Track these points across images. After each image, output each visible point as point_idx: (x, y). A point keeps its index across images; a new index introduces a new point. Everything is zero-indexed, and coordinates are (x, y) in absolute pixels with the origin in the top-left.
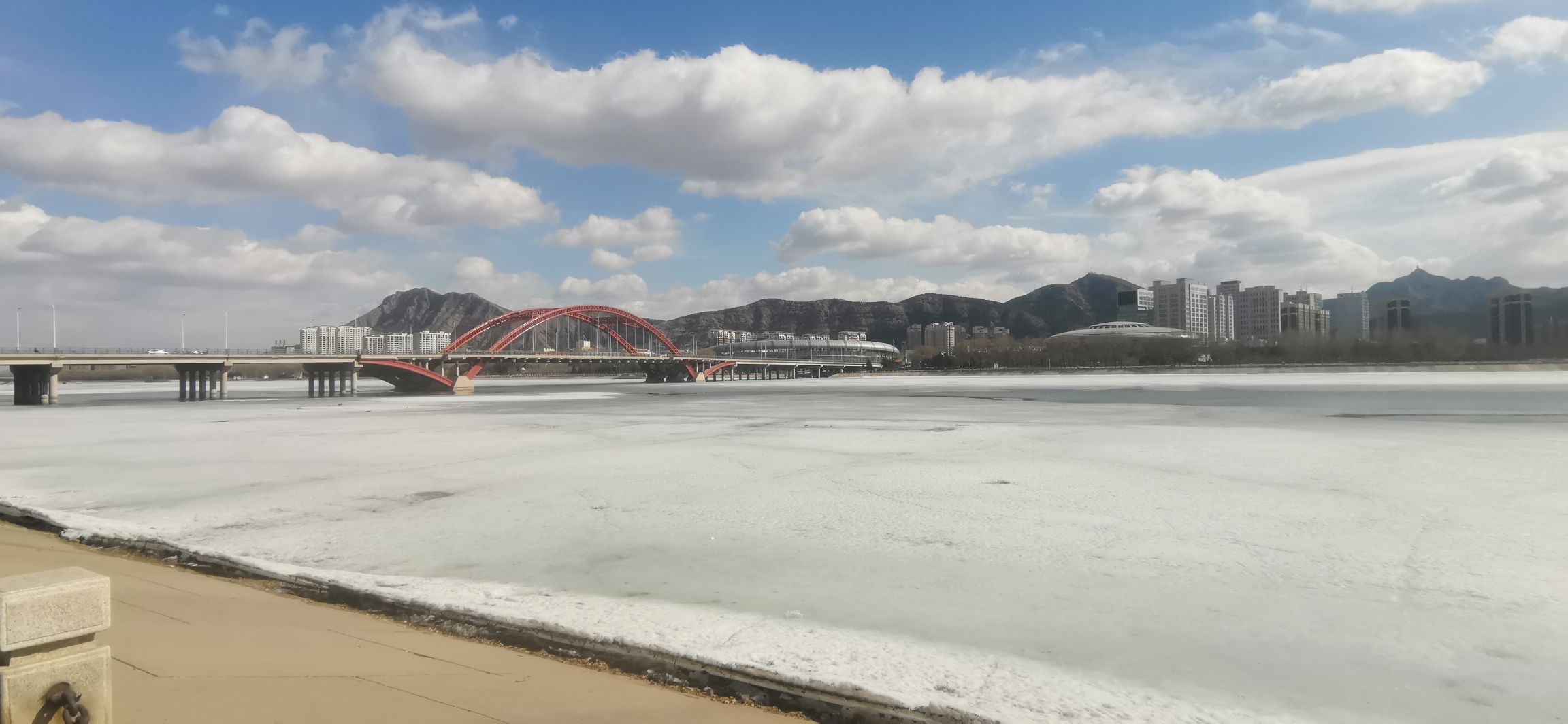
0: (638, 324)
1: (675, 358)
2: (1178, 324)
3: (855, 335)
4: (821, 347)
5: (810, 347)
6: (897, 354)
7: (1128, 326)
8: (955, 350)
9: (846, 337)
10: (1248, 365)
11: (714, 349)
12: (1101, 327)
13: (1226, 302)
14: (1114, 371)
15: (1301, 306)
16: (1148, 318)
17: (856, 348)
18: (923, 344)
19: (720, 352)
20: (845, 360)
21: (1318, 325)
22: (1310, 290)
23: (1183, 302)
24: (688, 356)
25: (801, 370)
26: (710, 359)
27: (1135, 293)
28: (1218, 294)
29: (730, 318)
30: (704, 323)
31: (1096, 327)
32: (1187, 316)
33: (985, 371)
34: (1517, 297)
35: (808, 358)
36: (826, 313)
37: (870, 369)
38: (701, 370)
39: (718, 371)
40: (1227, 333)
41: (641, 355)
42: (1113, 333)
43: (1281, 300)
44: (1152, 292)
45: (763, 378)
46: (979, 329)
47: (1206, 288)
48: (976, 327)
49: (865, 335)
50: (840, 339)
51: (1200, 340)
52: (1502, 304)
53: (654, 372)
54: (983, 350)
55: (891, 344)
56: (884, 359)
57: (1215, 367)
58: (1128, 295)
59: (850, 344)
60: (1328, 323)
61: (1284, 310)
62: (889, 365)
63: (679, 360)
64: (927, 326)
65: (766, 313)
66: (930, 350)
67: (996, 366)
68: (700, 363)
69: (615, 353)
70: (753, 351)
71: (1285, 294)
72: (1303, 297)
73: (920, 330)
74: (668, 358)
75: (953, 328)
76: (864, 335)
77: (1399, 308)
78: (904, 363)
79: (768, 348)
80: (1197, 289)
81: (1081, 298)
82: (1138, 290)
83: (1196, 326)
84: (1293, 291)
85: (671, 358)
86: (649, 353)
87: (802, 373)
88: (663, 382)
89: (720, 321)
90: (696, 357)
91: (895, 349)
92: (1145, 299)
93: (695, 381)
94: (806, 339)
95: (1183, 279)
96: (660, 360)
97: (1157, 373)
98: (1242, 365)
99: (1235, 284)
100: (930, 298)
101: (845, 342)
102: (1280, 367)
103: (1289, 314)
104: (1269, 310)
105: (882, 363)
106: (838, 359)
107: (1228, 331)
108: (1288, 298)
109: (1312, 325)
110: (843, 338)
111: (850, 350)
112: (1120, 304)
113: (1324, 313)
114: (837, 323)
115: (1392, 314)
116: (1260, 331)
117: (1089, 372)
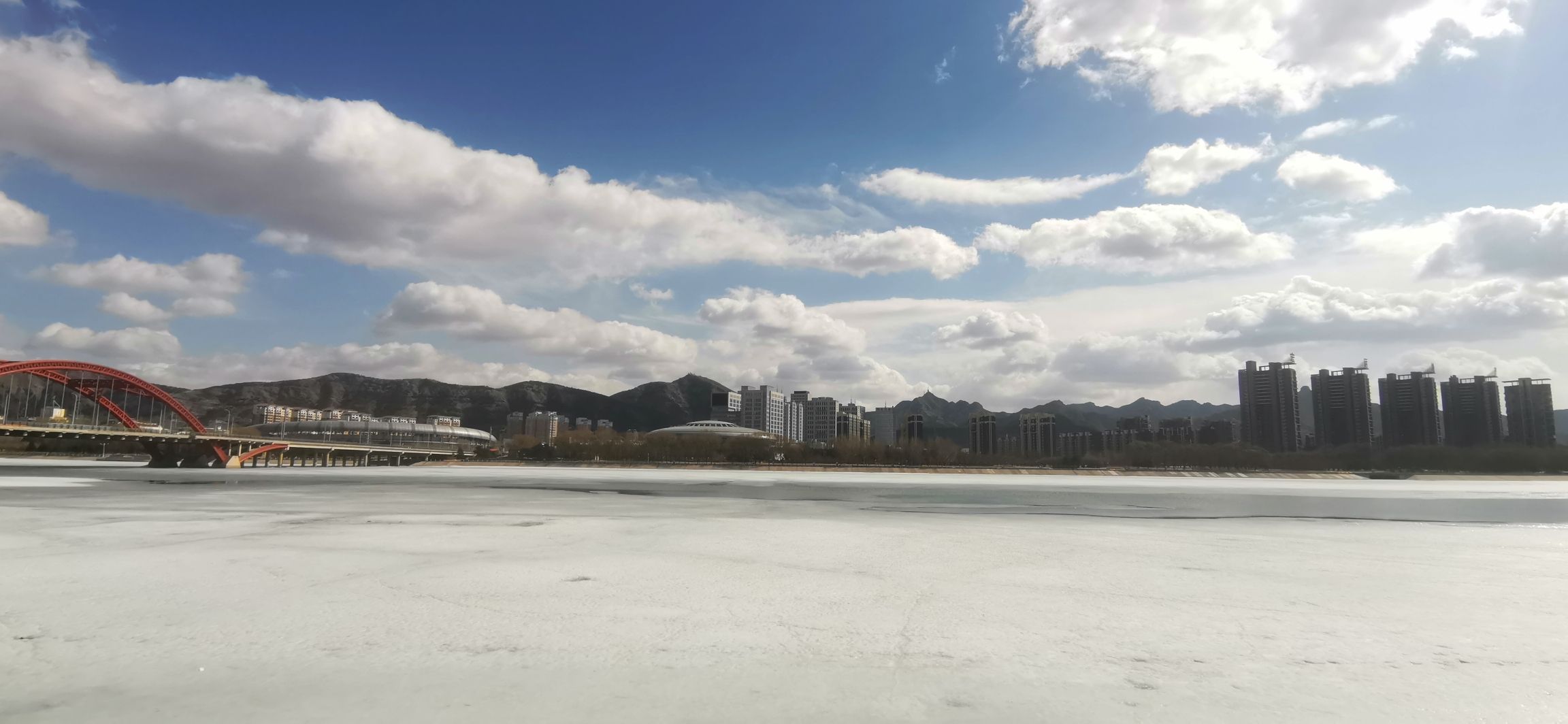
0: (146, 391)
1: (198, 437)
2: (759, 426)
3: (447, 420)
4: (404, 432)
5: (391, 431)
6: (493, 442)
7: (719, 425)
8: (557, 440)
9: (436, 421)
10: (812, 464)
11: (259, 429)
12: (696, 425)
13: (798, 409)
14: (705, 467)
15: (851, 416)
16: (737, 419)
17: (447, 434)
18: (524, 433)
19: (267, 431)
20: (432, 446)
21: (862, 431)
22: (858, 404)
23: (765, 406)
24: (218, 436)
25: (376, 457)
26: (251, 440)
27: (727, 395)
28: (792, 402)
29: (289, 392)
30: (249, 396)
31: (692, 425)
32: (768, 419)
33: (586, 463)
34: (986, 418)
35: (386, 443)
36: (415, 394)
37: (461, 458)
38: (235, 453)
39: (260, 455)
40: (797, 436)
41: (147, 431)
42: (707, 431)
43: (837, 410)
44: (740, 395)
45: (324, 465)
46: (582, 421)
47: (782, 395)
48: (580, 419)
49: (459, 421)
50: (429, 423)
51: (776, 441)
52: (978, 423)
53: (161, 453)
54: (585, 441)
55: (488, 431)
56: (478, 448)
57: (787, 466)
58: (720, 397)
59: (440, 430)
60: (869, 431)
61: (839, 419)
62: (484, 454)
63: (205, 440)
64: (529, 415)
65: (338, 391)
66: (530, 440)
67: (597, 459)
68: (236, 444)
69: (102, 427)
70: (314, 433)
71: (840, 405)
72: (852, 408)
73: (521, 419)
74: (187, 437)
75: (557, 419)
76: (457, 420)
77: (916, 422)
78: (500, 453)
79: (335, 429)
80: (776, 396)
81: (681, 396)
82: (730, 393)
83: (774, 428)
84: (845, 404)
85: (192, 437)
86: (160, 428)
87: (376, 460)
88: (176, 466)
89: (272, 394)
90: (230, 436)
91: (493, 437)
92: (735, 401)
93: (224, 467)
94: (386, 421)
95: (766, 387)
96: (174, 439)
97: (741, 469)
98: (807, 464)
99: (805, 393)
100: (535, 387)
101: (435, 428)
102: (834, 466)
103: (842, 422)
104: (828, 418)
105: (475, 452)
106: (424, 446)
107: (797, 434)
108: (842, 408)
109: (859, 432)
110: (432, 423)
111: (439, 436)
112: (713, 404)
113: (867, 423)
114: (427, 406)
115: (911, 426)
116: (821, 435)
117: (683, 467)
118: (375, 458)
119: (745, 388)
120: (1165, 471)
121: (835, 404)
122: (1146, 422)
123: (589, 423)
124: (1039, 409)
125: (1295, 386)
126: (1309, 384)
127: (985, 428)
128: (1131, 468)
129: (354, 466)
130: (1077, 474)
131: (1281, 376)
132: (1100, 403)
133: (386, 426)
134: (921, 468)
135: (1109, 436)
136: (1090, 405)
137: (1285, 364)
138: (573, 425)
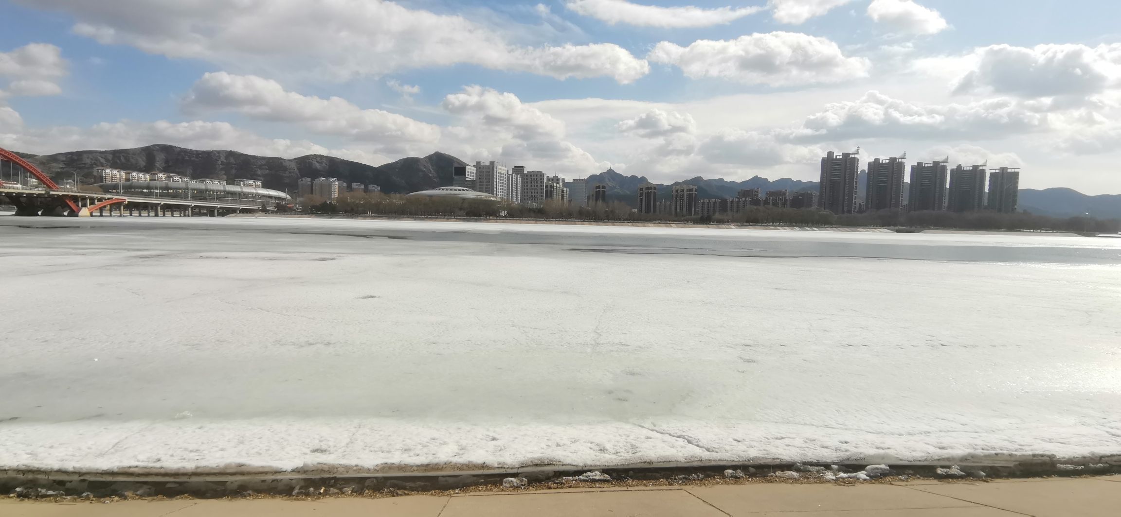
0: (5, 156)
1: (52, 193)
2: (489, 191)
3: (251, 183)
4: (217, 191)
5: (207, 190)
6: (289, 200)
7: (460, 190)
8: (339, 200)
9: (242, 183)
10: (527, 219)
11: (101, 187)
12: (443, 189)
13: (517, 179)
14: (450, 220)
15: (555, 185)
16: (472, 185)
17: (252, 194)
18: (312, 193)
19: (107, 189)
20: (241, 202)
21: (563, 196)
22: (560, 176)
23: (493, 177)
24: (68, 192)
26: (95, 196)
27: (465, 168)
28: (513, 174)
29: (120, 159)
30: (88, 161)
31: (439, 189)
32: (495, 186)
33: (361, 216)
34: (651, 188)
35: (205, 199)
36: (222, 162)
37: (264, 211)
38: (84, 205)
39: (105, 207)
40: (516, 198)
41: (9, 188)
42: (451, 194)
43: (545, 180)
44: (475, 168)
45: (157, 215)
46: (357, 185)
47: (506, 169)
48: (355, 183)
49: (261, 184)
50: (237, 185)
51: (501, 202)
52: (644, 191)
53: (24, 205)
54: (360, 200)
55: (285, 192)
56: (278, 204)
57: (509, 220)
58: (461, 170)
59: (246, 190)
60: (568, 196)
61: (546, 187)
62: (282, 209)
63: (58, 195)
64: (316, 180)
65: (160, 158)
66: (318, 199)
67: (370, 213)
68: (84, 199)
70: (145, 191)
71: (548, 177)
72: (556, 179)
73: (310, 183)
74: (43, 192)
75: (337, 183)
76: (259, 183)
77: (601, 189)
78: (295, 208)
79: (161, 188)
80: (501, 169)
81: (430, 168)
82: (467, 167)
83: (499, 193)
84: (551, 176)
85: (48, 193)
86: (19, 186)
87: (198, 212)
88: (37, 215)
89: (107, 160)
90: (79, 192)
91: (288, 196)
92: (471, 173)
93: (77, 216)
94: (202, 183)
95: (494, 162)
96: (33, 194)
97: (476, 222)
98: (523, 219)
99: (522, 168)
100: (318, 159)
101: (241, 188)
102: (543, 220)
103: (549, 189)
104: (539, 186)
105: (275, 207)
106: (235, 202)
107: (516, 197)
108: (549, 179)
109: (560, 197)
110: (239, 185)
111: (246, 195)
112: (455, 175)
113: (566, 190)
114: (234, 171)
115: (597, 193)
116: (534, 198)
117: (434, 220)
118: (197, 210)
119: (478, 163)
120: (766, 226)
121: (544, 176)
122: (758, 192)
123: (362, 187)
124: (686, 182)
125: (857, 169)
126: (866, 168)
127: (648, 195)
128: (745, 224)
129: (180, 216)
130: (709, 228)
131: (849, 162)
132: (728, 179)
133: (202, 186)
134: (603, 222)
135: (732, 201)
136: (721, 180)
137: (852, 154)
138: (349, 187)
